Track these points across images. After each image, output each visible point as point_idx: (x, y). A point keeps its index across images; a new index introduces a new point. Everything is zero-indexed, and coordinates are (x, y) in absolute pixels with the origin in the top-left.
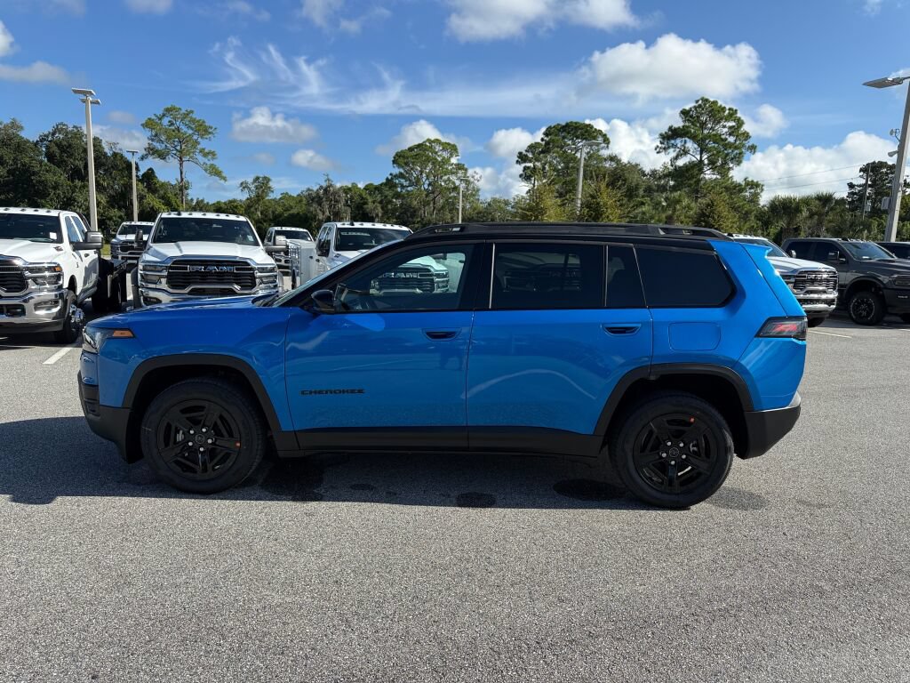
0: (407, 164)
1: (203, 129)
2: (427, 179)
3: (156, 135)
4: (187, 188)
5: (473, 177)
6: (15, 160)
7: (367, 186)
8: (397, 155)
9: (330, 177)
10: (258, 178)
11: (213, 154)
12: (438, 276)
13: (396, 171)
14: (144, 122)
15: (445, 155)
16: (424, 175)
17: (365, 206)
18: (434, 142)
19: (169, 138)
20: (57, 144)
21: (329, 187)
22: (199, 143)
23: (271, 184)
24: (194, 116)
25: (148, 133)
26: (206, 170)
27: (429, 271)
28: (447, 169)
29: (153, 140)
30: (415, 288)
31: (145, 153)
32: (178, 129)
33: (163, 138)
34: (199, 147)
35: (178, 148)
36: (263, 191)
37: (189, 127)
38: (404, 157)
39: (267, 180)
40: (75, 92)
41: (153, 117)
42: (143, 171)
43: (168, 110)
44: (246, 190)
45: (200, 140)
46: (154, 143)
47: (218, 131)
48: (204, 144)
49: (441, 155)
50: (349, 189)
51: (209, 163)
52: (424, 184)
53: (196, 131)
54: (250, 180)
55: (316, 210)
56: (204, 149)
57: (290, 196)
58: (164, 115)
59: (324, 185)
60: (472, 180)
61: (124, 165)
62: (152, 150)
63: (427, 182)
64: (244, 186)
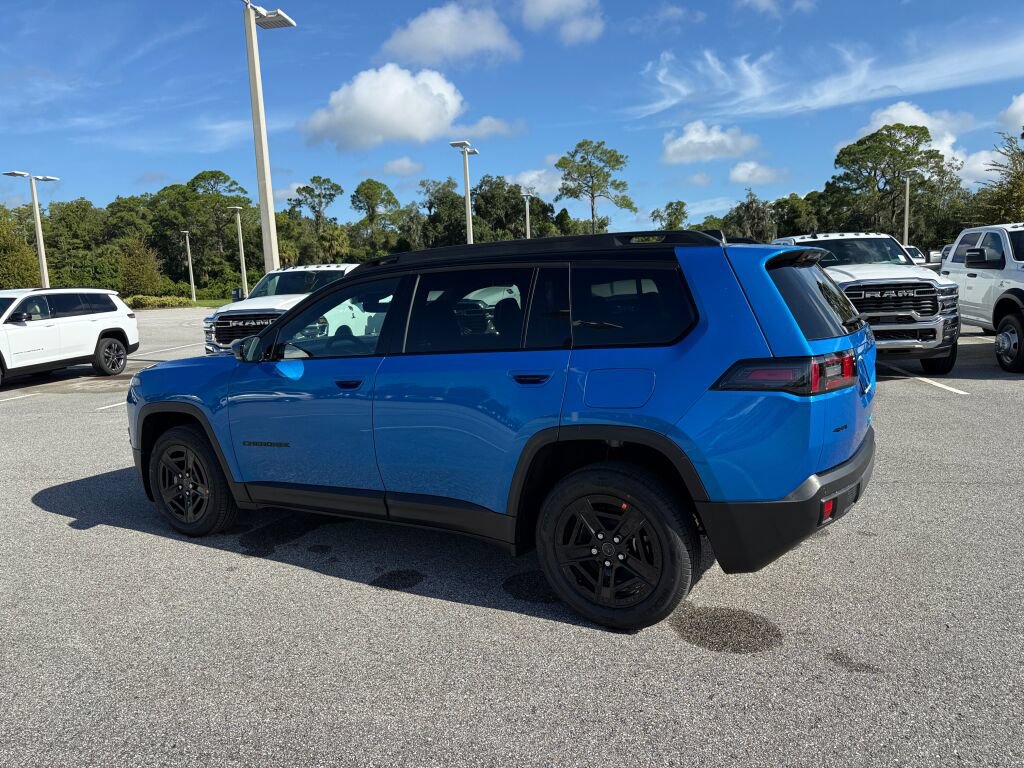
0: (854, 162)
1: (615, 160)
2: (883, 176)
3: (569, 174)
4: (606, 225)
5: (950, 165)
6: (450, 216)
7: (809, 195)
8: (841, 152)
9: (753, 192)
10: (671, 204)
11: (623, 184)
12: (943, 292)
13: (841, 171)
14: (557, 162)
15: (910, 142)
16: (878, 172)
17: (796, 220)
18: (893, 128)
19: (580, 175)
20: (483, 197)
21: (751, 203)
22: (610, 176)
23: (685, 208)
24: (605, 147)
25: (562, 173)
26: (616, 203)
27: (930, 286)
28: (913, 160)
29: (566, 179)
30: (908, 309)
31: (559, 193)
32: (590, 164)
33: (575, 176)
34: (610, 180)
35: (590, 184)
36: (677, 217)
37: (601, 160)
38: (850, 154)
39: (681, 204)
40: (454, 145)
41: (567, 156)
42: (557, 211)
43: (580, 146)
44: (658, 219)
45: (611, 172)
46: (568, 183)
47: (628, 159)
48: (616, 175)
49: (903, 144)
50: (786, 202)
51: (620, 195)
52: (878, 182)
53: (607, 163)
54: (662, 209)
55: (734, 232)
56: (615, 181)
57: (716, 219)
58: (576, 152)
59: (745, 201)
60: (948, 169)
61: (540, 209)
62: (566, 189)
63: (883, 180)
64: (656, 215)
